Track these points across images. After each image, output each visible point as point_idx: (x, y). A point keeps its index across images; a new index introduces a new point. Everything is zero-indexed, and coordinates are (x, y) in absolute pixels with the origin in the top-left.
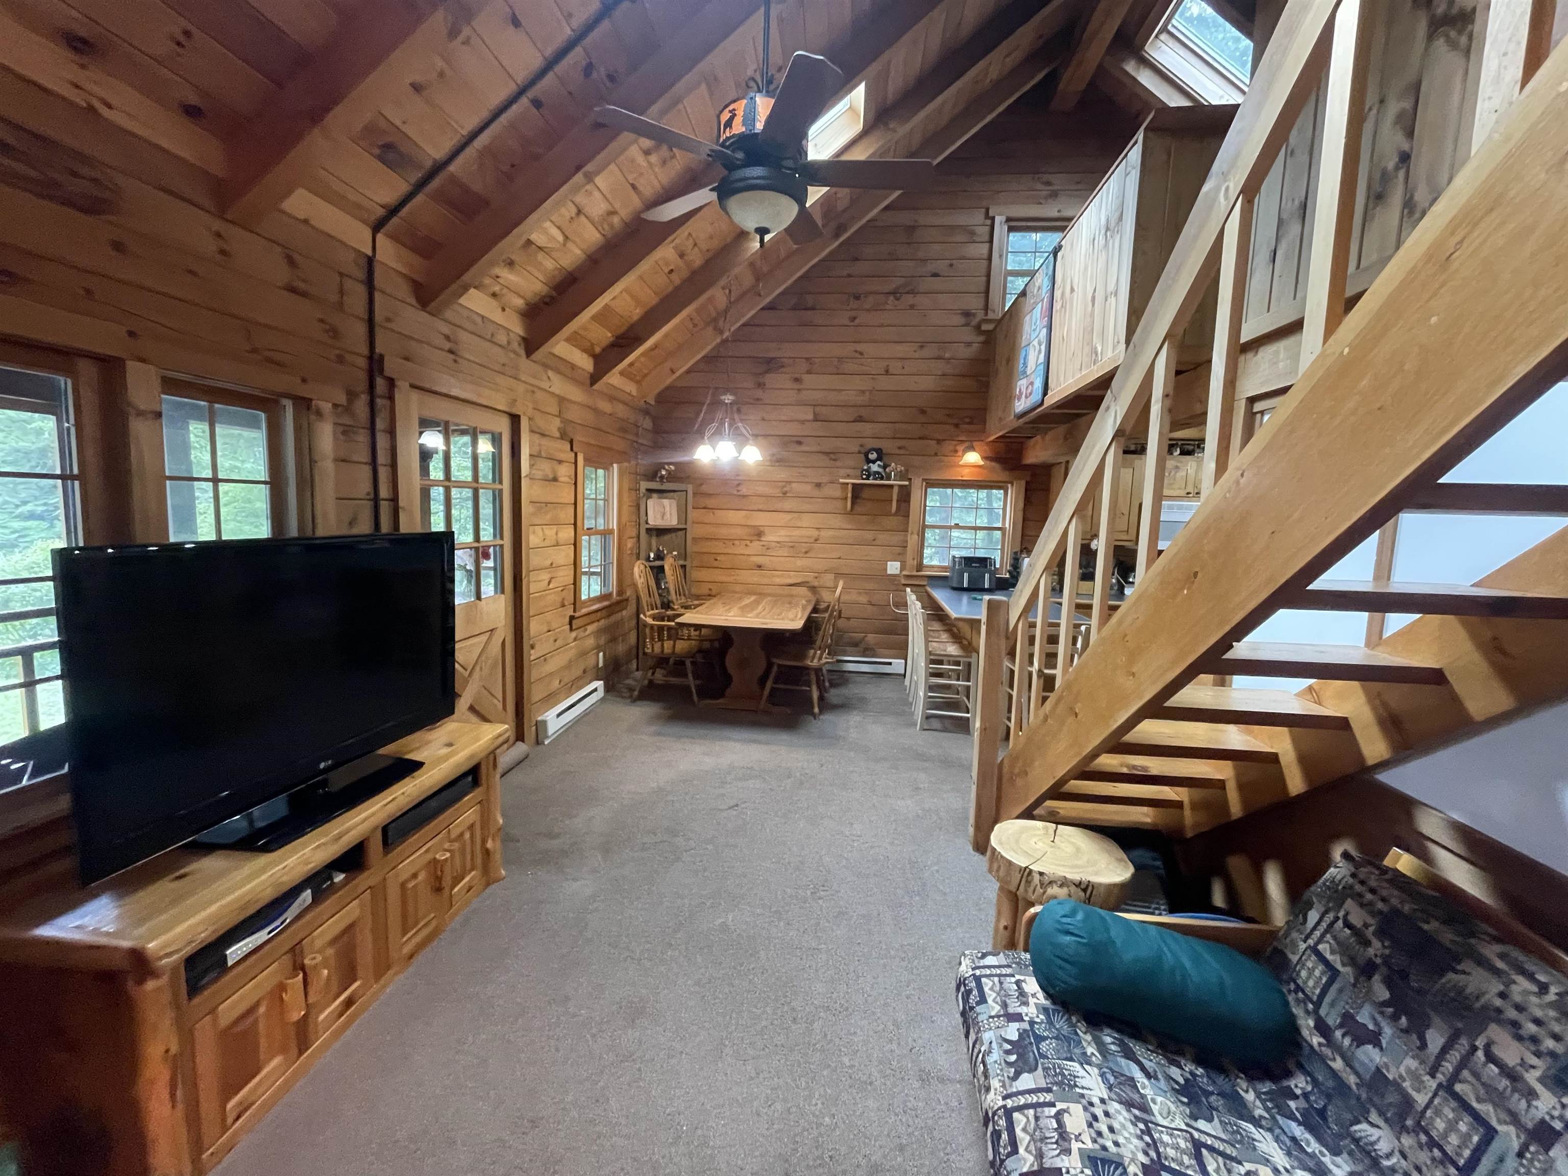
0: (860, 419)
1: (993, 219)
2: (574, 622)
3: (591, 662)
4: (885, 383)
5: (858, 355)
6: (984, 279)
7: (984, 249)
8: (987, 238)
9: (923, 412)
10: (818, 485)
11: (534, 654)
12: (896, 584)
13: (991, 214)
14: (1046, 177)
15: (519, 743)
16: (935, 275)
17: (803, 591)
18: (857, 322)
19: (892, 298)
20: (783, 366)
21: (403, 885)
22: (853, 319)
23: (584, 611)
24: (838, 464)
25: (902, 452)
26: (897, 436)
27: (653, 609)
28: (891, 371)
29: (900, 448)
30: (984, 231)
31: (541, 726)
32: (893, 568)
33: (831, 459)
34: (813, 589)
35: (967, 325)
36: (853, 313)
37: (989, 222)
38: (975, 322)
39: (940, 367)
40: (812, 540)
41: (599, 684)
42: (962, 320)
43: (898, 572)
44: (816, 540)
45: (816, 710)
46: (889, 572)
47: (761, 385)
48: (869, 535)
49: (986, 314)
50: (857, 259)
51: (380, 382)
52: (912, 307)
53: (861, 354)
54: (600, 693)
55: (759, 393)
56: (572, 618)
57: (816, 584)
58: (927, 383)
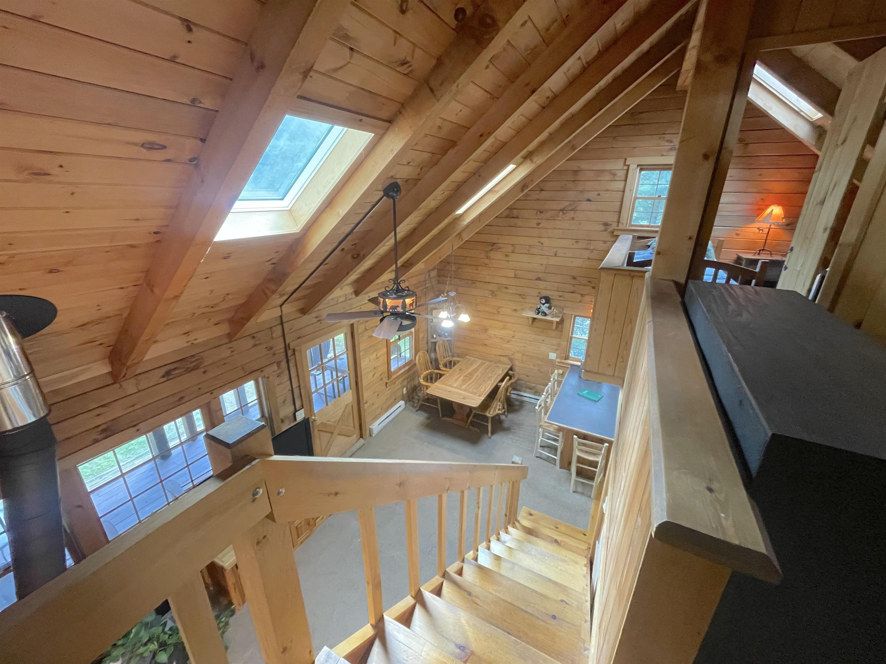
0: (539, 279)
1: (629, 166)
2: (388, 385)
3: (399, 394)
4: (553, 261)
5: (539, 244)
6: (619, 203)
7: (621, 185)
8: (623, 178)
9: (574, 278)
10: (515, 310)
11: (366, 406)
12: (552, 364)
13: (627, 163)
14: (668, 137)
15: (361, 439)
16: (589, 200)
17: (505, 359)
18: (541, 226)
19: (561, 213)
20: (500, 248)
22: (538, 224)
23: (394, 377)
24: (526, 300)
25: (561, 299)
26: (559, 290)
27: (427, 370)
28: (558, 254)
29: (560, 296)
30: (621, 174)
31: (370, 430)
32: (553, 356)
33: (522, 298)
34: (511, 360)
35: (606, 230)
36: (539, 221)
37: (626, 168)
38: (610, 229)
39: (586, 254)
40: (511, 336)
41: (402, 403)
42: (602, 228)
43: (555, 359)
44: (513, 337)
45: (490, 434)
46: (550, 358)
47: (488, 257)
48: (541, 338)
49: (618, 226)
50: (542, 190)
52: (573, 219)
53: (542, 244)
54: (403, 406)
55: (487, 261)
56: (386, 383)
57: (512, 357)
58: (578, 263)
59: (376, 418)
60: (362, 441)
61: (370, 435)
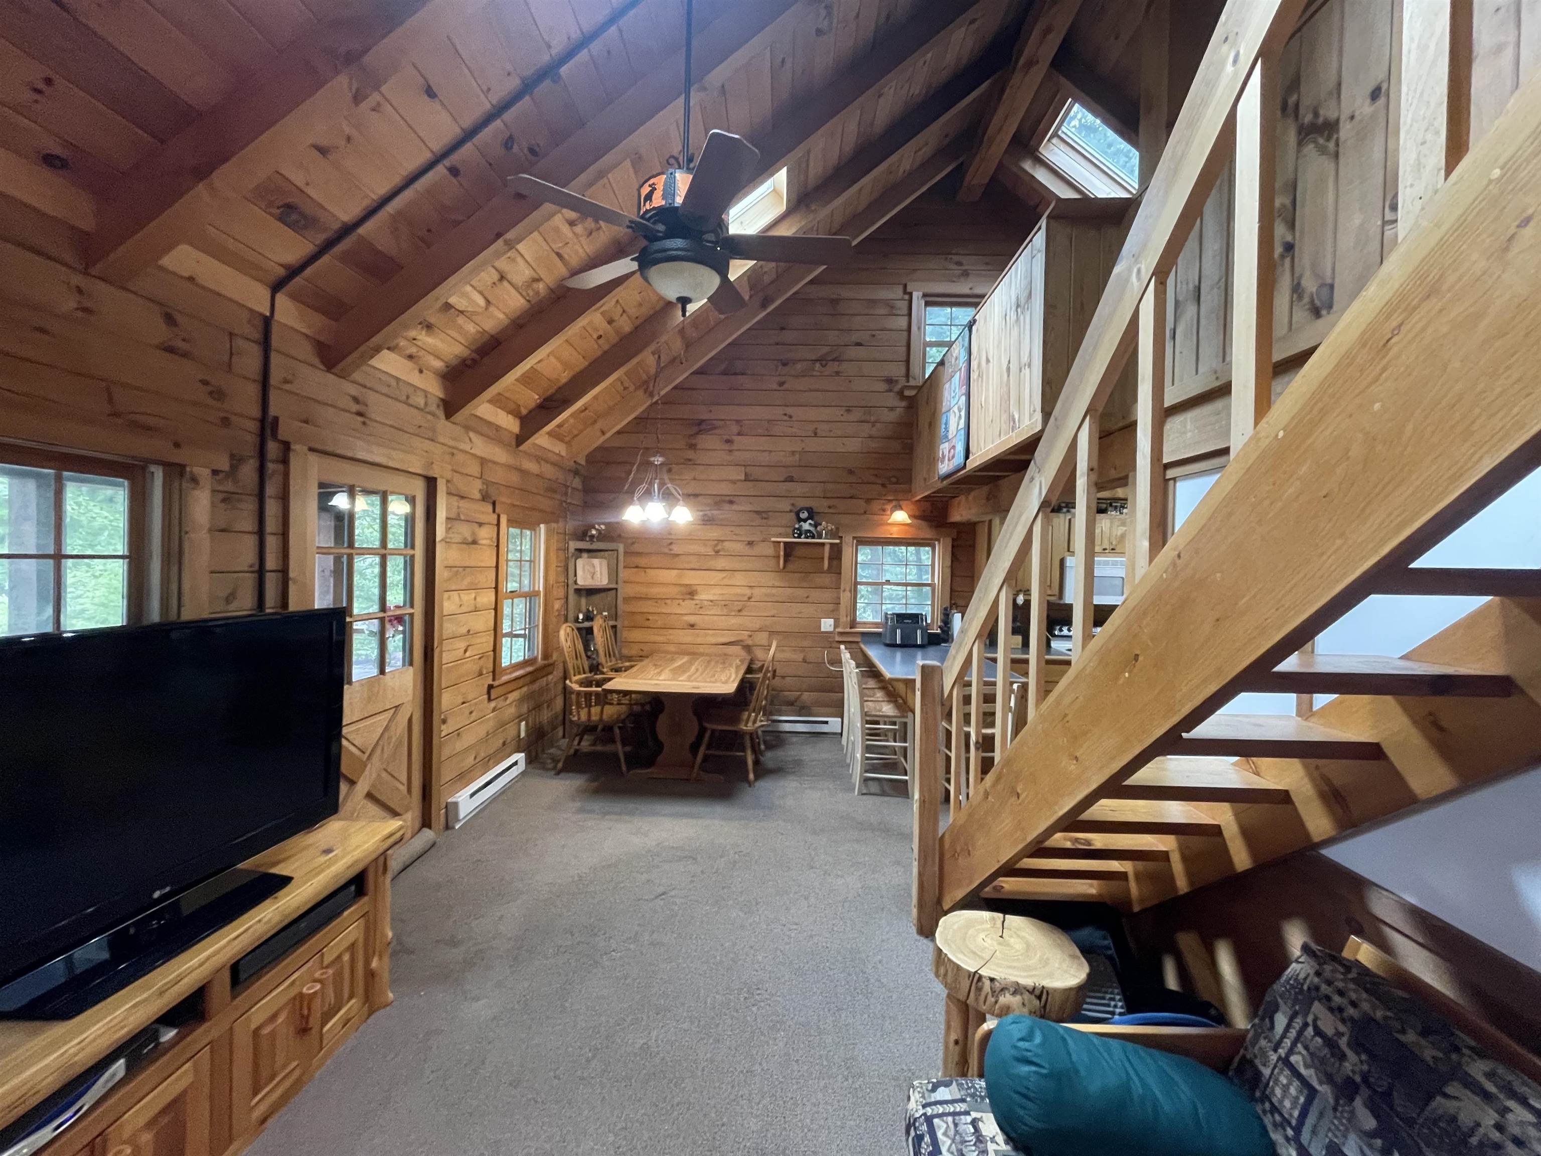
0: (790, 479)
1: (911, 294)
2: (493, 692)
3: (511, 732)
4: (813, 445)
5: (786, 418)
6: (904, 349)
7: (902, 322)
8: (905, 311)
9: (851, 472)
10: (750, 543)
11: (445, 729)
12: (830, 642)
13: (909, 290)
14: (956, 258)
15: (425, 830)
16: (859, 344)
17: (736, 649)
18: (786, 386)
19: (818, 365)
20: (715, 428)
21: (256, 1032)
22: (781, 384)
23: (505, 678)
24: (770, 522)
25: (831, 511)
26: (828, 495)
27: (579, 673)
28: (819, 433)
29: (829, 507)
30: (904, 305)
31: (451, 809)
32: (827, 625)
33: (763, 518)
34: (748, 648)
35: (890, 391)
36: (782, 379)
37: (907, 297)
38: (897, 388)
39: (867, 429)
40: (746, 598)
41: (520, 757)
42: (883, 386)
43: (831, 629)
44: (749, 598)
45: (751, 776)
46: (823, 629)
47: (693, 447)
48: (801, 593)
49: (908, 381)
50: (783, 329)
51: (272, 448)
52: (837, 373)
53: (790, 417)
54: (522, 766)
55: (690, 454)
56: (490, 687)
57: (750, 642)
58: (853, 445)
59: (464, 778)
60: (428, 835)
61: (448, 827)
